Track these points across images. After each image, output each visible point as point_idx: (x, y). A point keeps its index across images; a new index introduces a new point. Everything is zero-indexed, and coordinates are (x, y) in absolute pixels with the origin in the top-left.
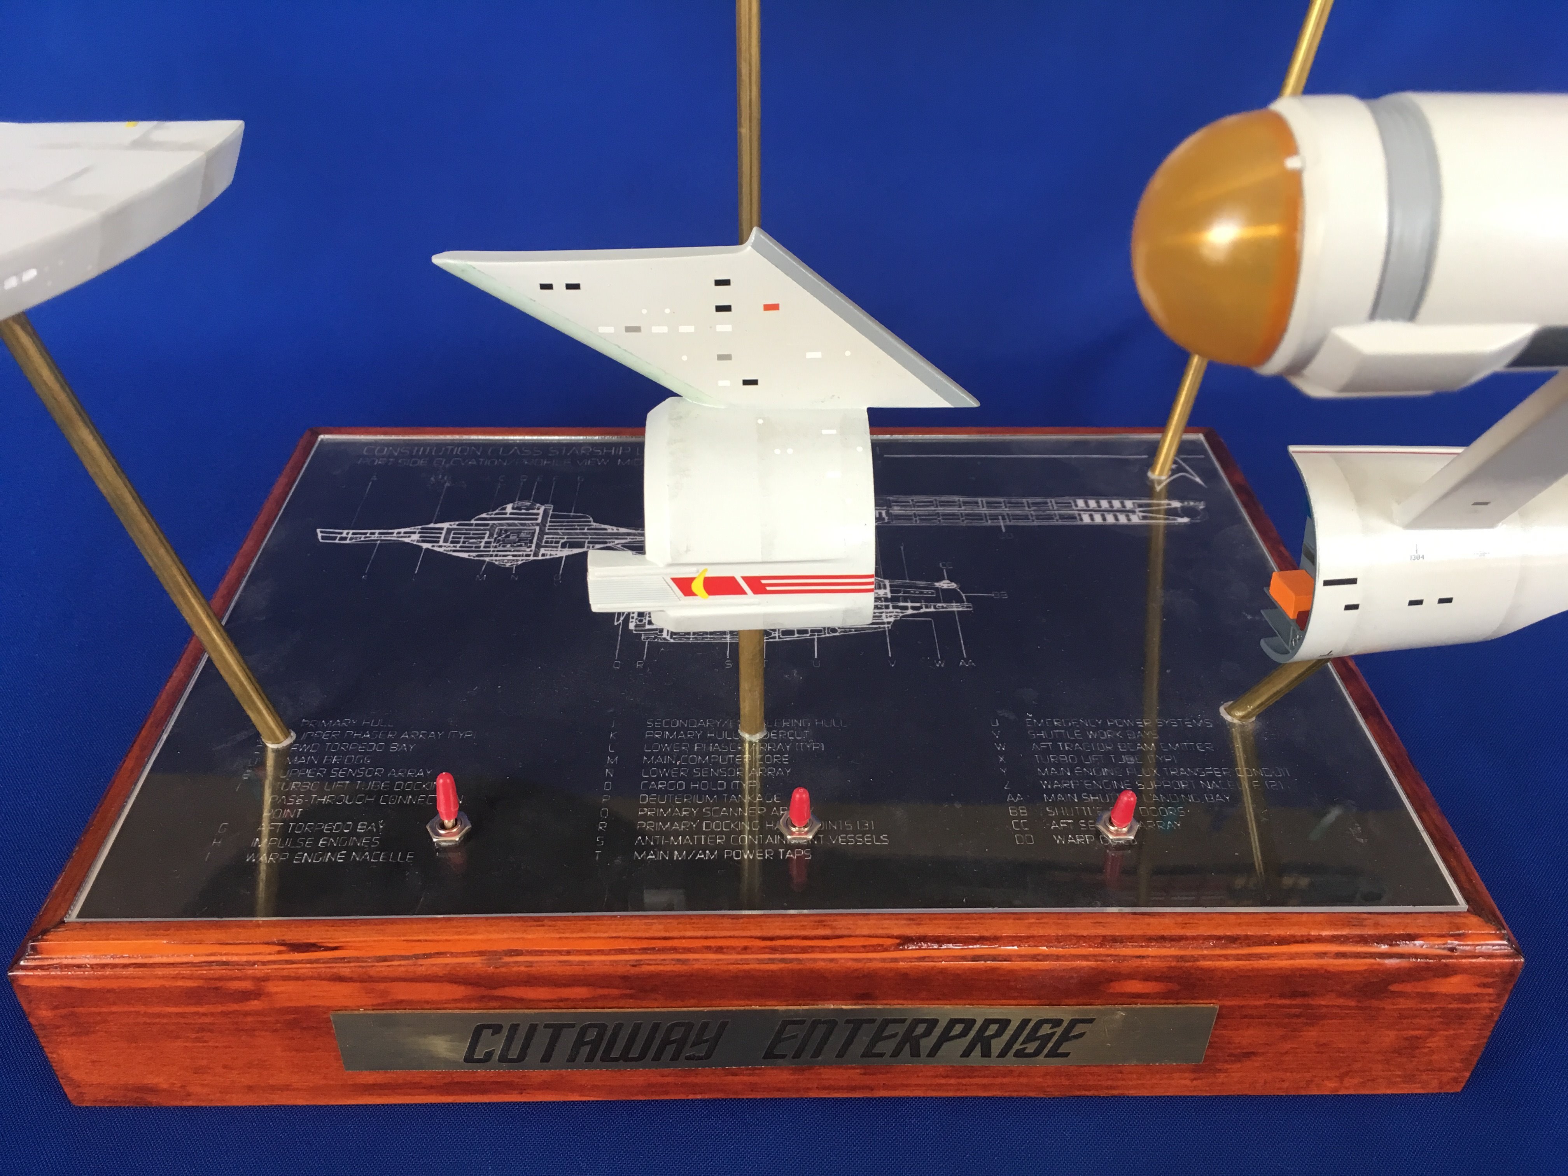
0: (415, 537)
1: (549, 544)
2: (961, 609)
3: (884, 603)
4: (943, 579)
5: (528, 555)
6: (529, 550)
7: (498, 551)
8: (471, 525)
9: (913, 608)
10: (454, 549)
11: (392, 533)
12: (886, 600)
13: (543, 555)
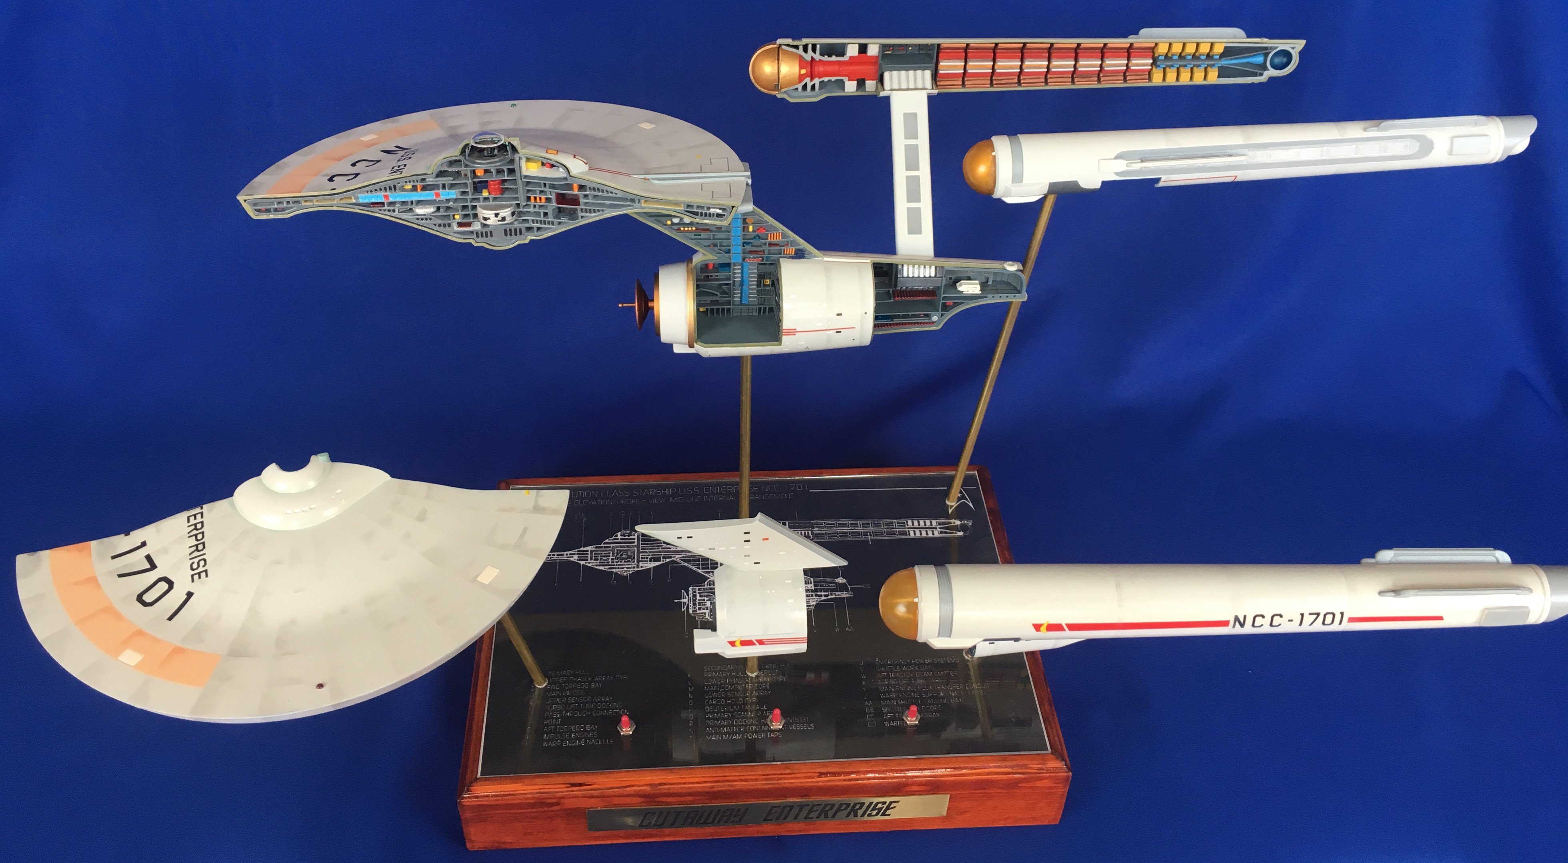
0: (576, 557)
1: (644, 559)
2: (848, 596)
3: (811, 593)
4: (840, 577)
5: (634, 568)
6: (633, 564)
7: (619, 565)
8: (601, 547)
9: (825, 596)
10: (596, 564)
11: (564, 555)
12: (812, 591)
13: (642, 567)
